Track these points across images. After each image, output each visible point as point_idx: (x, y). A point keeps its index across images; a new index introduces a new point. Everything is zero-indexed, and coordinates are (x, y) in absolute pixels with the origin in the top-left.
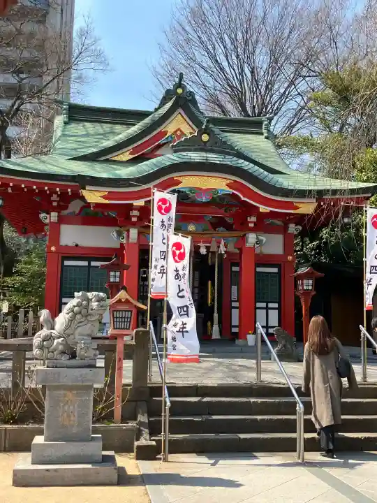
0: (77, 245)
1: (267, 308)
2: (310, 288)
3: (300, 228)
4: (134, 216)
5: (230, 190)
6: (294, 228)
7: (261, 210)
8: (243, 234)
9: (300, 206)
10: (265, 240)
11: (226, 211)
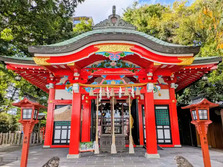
0: (62, 99)
1: (163, 129)
2: (206, 117)
3: (177, 85)
4: (77, 77)
5: (133, 52)
6: (174, 86)
7: (155, 64)
8: (145, 84)
9: (183, 59)
10: (159, 87)
11: (133, 72)
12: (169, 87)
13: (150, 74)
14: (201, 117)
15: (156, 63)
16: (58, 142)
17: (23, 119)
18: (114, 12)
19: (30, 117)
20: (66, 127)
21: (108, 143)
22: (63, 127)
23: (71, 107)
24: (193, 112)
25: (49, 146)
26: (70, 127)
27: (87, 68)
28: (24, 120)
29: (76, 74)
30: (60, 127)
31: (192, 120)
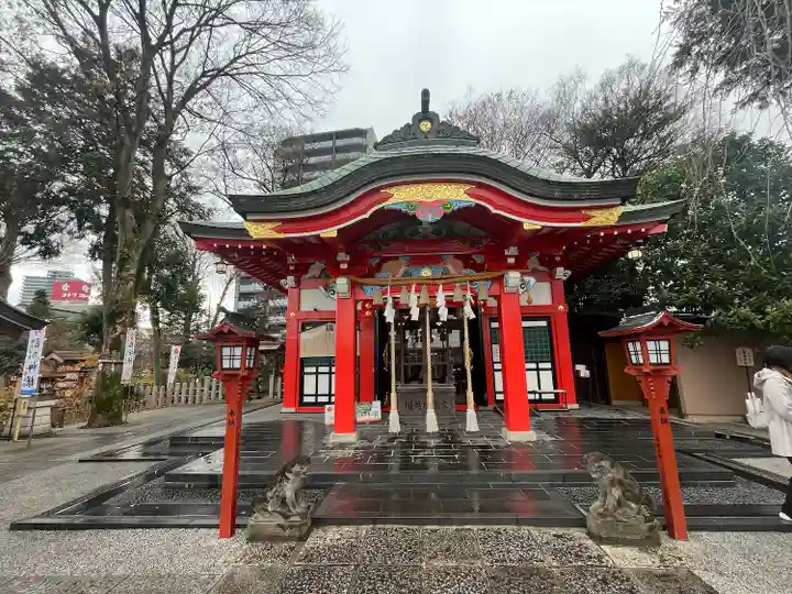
1: (538, 370)
3: (569, 272)
4: (343, 262)
5: (472, 200)
6: (562, 273)
7: (526, 227)
8: (500, 274)
9: (593, 213)
10: (532, 280)
11: (472, 246)
12: (551, 277)
13: (513, 251)
14: (653, 359)
15: (529, 225)
16: (312, 399)
17: (223, 369)
18: (425, 103)
19: (237, 364)
20: (326, 369)
21: (418, 404)
22: (321, 369)
23: (335, 326)
24: (630, 345)
25: (293, 410)
26: (334, 369)
27: (367, 242)
28: (226, 372)
29: (342, 256)
30: (313, 370)
31: (627, 364)
